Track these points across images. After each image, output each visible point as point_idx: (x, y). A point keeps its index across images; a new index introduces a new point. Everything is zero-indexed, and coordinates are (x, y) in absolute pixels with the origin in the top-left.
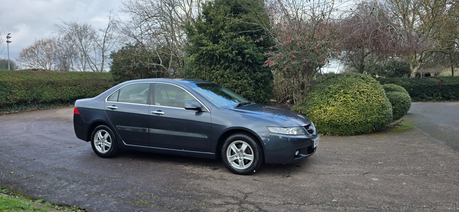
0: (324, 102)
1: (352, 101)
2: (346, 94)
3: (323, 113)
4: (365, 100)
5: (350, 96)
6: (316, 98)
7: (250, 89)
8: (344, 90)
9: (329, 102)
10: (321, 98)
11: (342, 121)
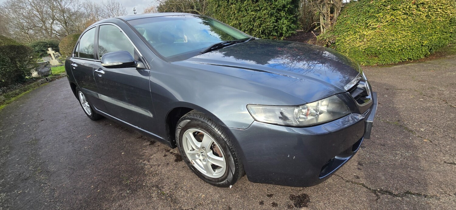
0: (361, 26)
1: (404, 20)
2: (394, 10)
3: (358, 39)
4: (424, 16)
5: (401, 13)
6: (349, 22)
7: (270, 21)
8: (392, 5)
9: (368, 24)
10: (357, 21)
11: (385, 47)
